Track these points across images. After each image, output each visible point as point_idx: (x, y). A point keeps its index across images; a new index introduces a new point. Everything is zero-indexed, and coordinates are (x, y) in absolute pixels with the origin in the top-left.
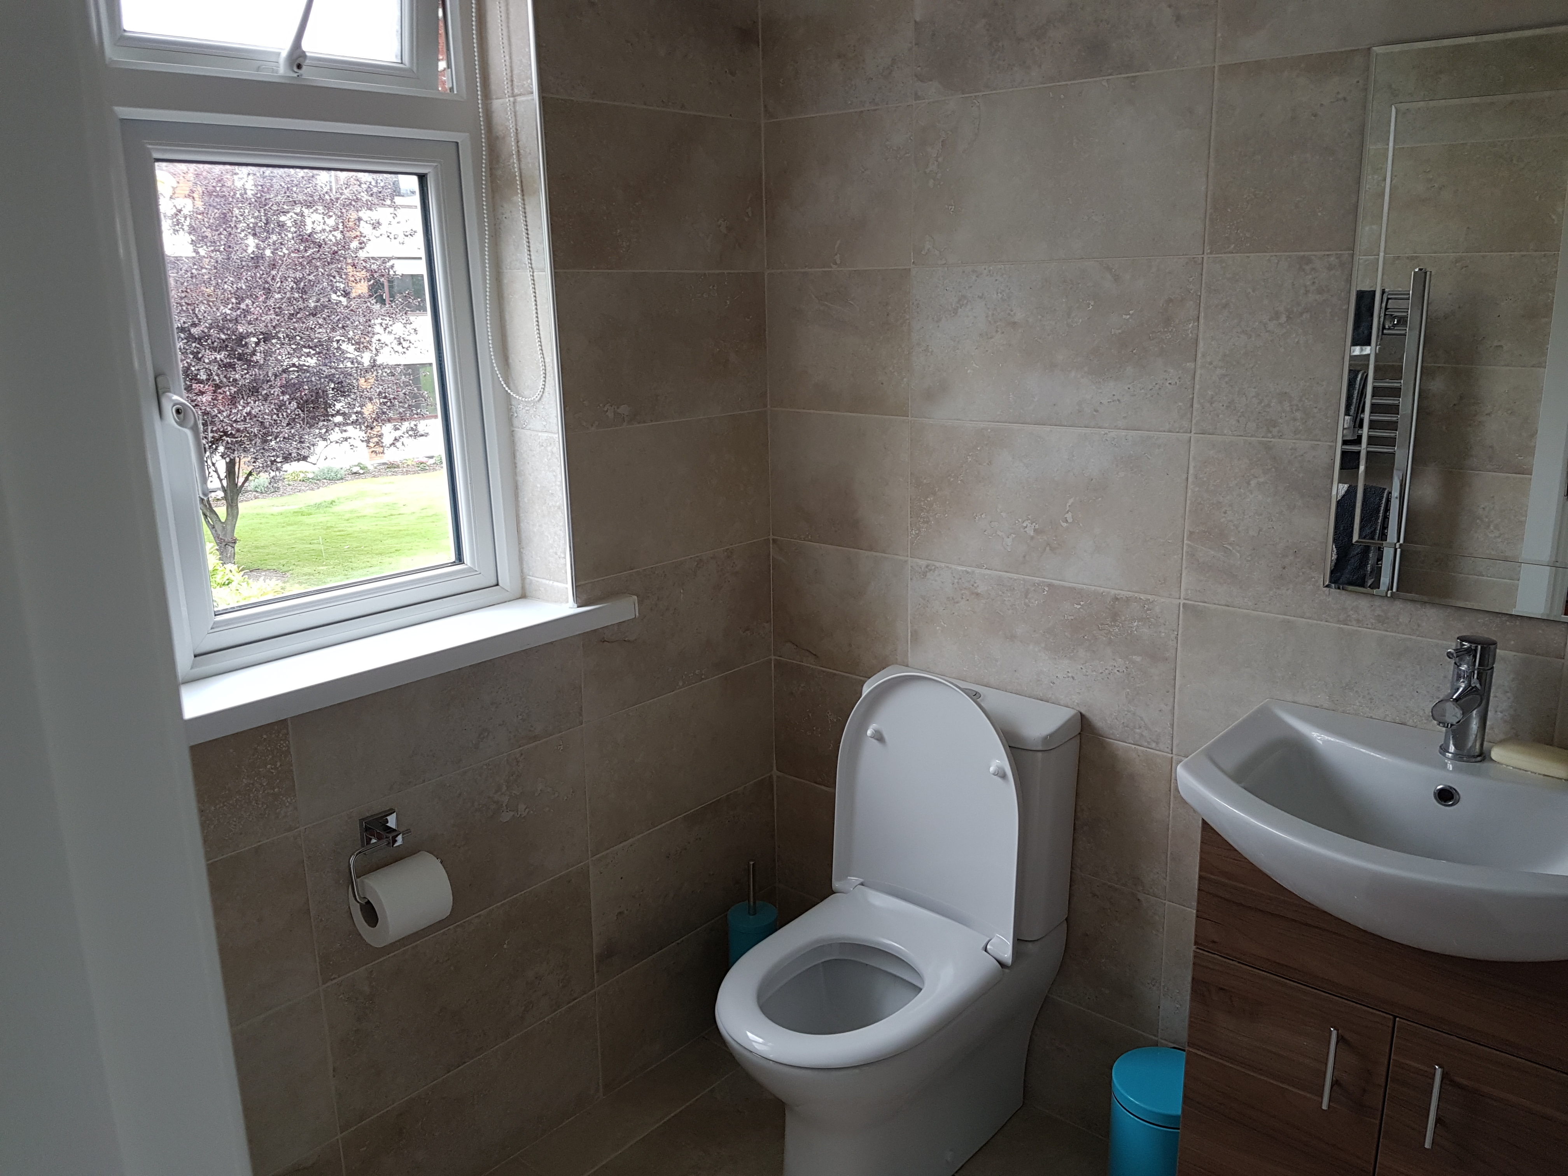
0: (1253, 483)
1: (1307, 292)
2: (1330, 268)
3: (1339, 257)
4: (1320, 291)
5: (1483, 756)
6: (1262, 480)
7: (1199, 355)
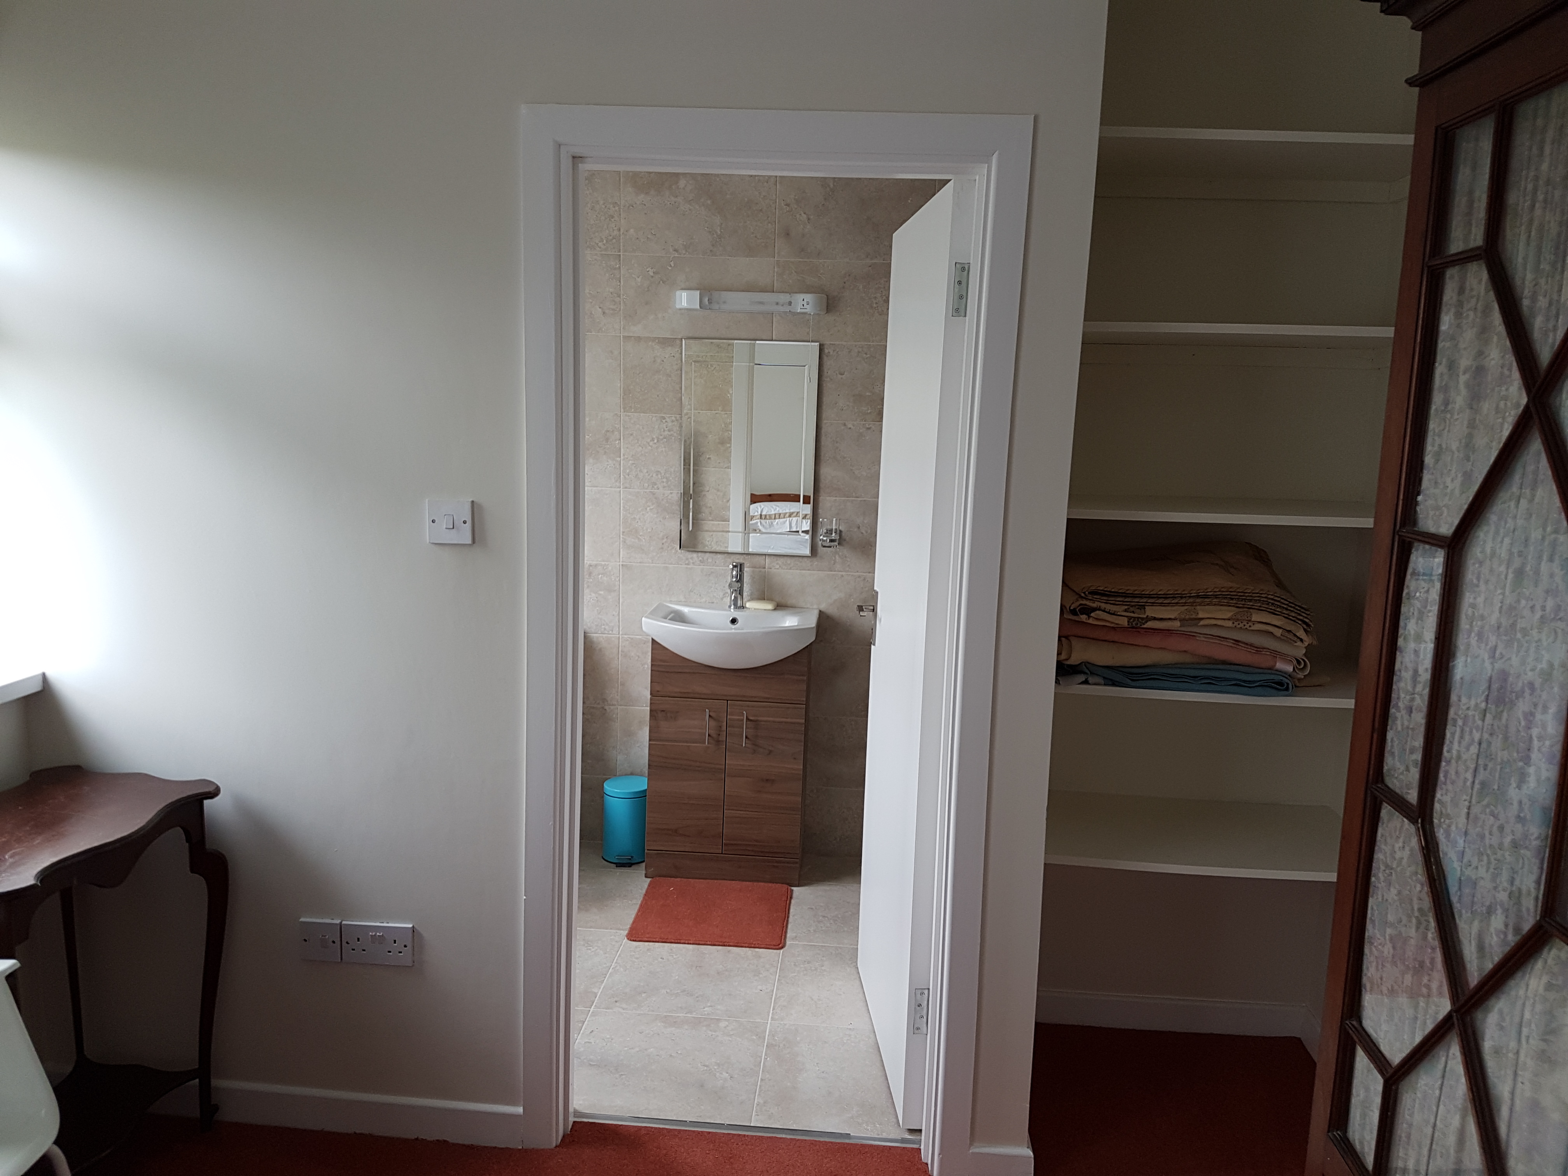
0: (648, 509)
1: (664, 431)
2: (673, 421)
3: (676, 417)
4: (669, 431)
5: (743, 607)
6: (652, 507)
7: (622, 455)
